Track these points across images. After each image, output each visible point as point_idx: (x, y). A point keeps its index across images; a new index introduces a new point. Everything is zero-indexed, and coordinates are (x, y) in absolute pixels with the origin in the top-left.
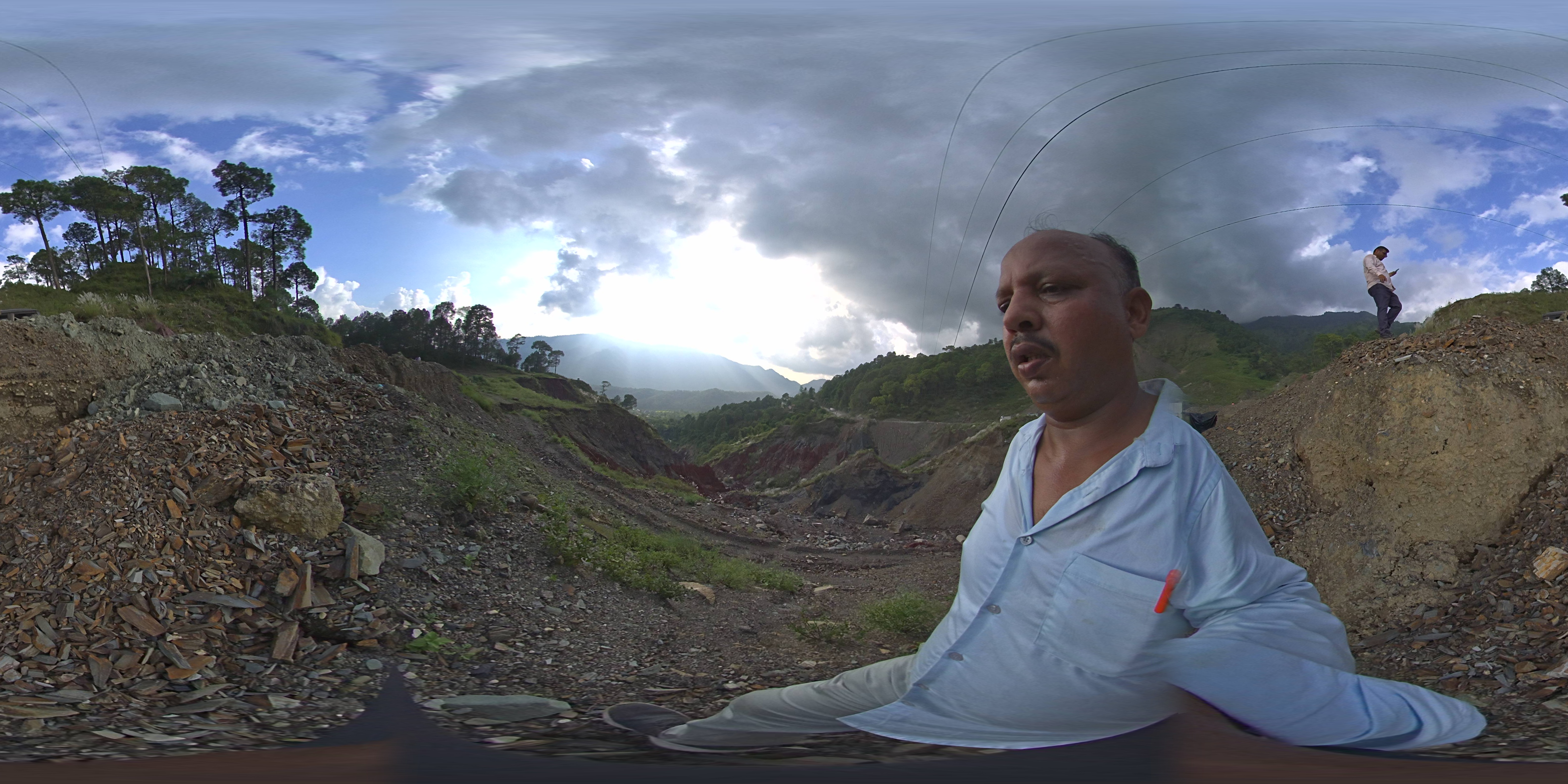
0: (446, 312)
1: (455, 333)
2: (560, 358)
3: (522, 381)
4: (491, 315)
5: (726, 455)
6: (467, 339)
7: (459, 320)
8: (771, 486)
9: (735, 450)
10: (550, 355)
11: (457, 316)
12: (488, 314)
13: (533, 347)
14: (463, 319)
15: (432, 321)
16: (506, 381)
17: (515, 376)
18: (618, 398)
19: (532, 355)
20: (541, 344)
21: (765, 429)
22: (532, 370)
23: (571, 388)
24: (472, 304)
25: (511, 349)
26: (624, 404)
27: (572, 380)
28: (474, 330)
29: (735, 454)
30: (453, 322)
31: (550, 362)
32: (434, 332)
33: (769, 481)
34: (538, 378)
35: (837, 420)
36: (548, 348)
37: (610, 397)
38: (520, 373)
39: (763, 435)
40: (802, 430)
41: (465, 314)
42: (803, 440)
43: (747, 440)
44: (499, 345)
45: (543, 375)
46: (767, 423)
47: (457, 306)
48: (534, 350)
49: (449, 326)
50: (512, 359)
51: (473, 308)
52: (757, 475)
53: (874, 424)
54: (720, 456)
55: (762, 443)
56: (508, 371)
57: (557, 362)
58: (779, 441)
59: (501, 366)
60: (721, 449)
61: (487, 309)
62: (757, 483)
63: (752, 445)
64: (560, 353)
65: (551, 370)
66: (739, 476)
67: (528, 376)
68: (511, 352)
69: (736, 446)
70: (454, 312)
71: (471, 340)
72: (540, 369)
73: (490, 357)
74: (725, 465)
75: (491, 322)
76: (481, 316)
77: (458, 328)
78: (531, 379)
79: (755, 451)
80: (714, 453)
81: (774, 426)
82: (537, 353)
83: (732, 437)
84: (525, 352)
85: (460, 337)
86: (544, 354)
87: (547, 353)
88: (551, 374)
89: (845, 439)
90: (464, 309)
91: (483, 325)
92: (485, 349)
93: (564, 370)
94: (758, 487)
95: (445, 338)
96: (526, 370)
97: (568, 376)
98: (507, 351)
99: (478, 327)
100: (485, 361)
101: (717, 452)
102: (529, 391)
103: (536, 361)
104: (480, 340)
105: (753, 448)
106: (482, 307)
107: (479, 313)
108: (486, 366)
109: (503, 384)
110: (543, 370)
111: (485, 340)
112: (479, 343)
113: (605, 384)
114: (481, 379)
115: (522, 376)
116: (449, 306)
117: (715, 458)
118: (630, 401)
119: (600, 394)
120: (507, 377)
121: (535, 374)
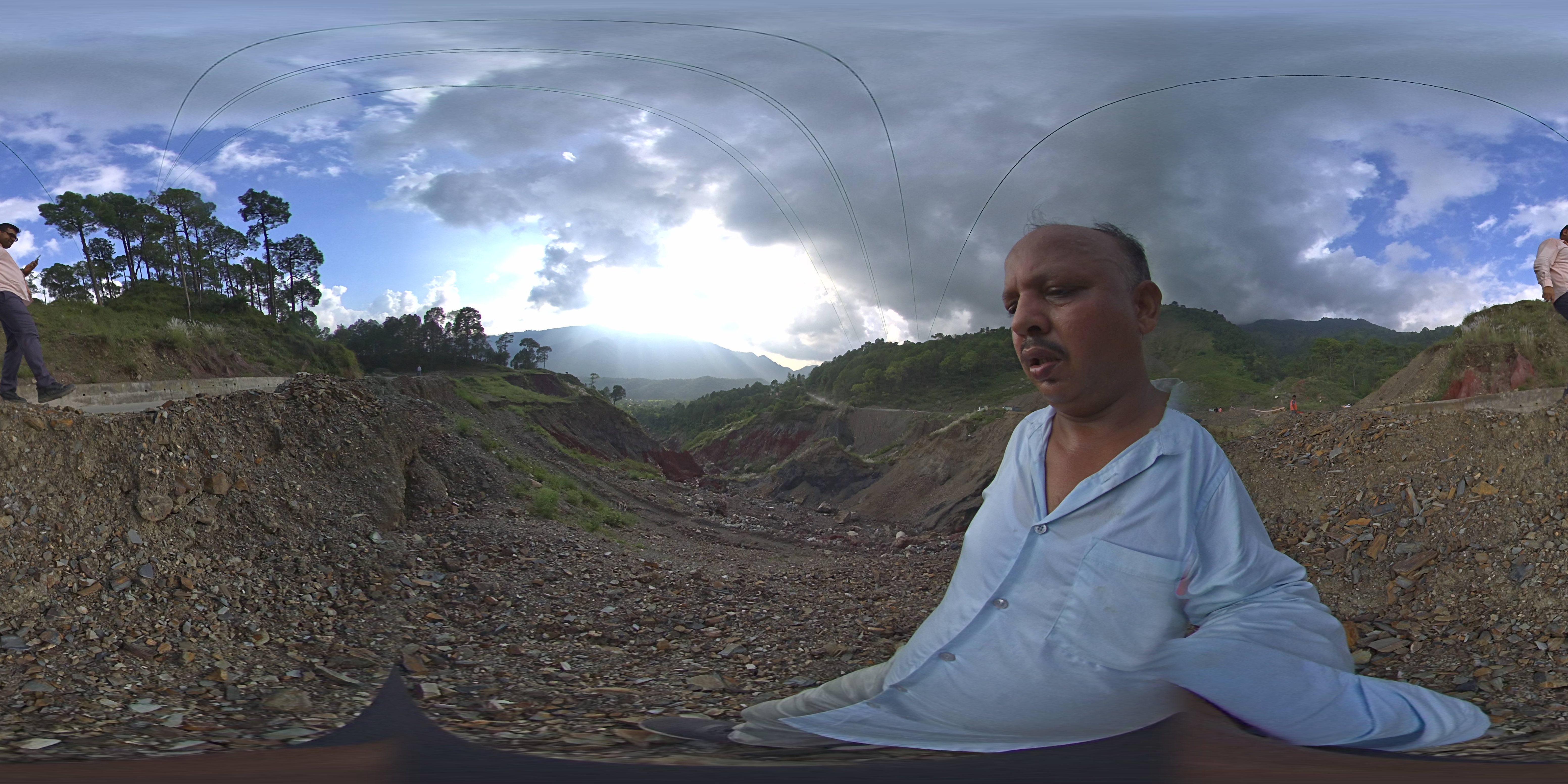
0: (437, 317)
1: (445, 335)
2: (548, 353)
3: (511, 379)
4: (479, 317)
5: (708, 441)
6: (457, 341)
7: (449, 324)
8: (750, 471)
9: (717, 436)
10: (538, 351)
11: (446, 320)
12: (476, 316)
13: (521, 345)
14: (452, 322)
15: (423, 326)
16: (495, 380)
17: (505, 374)
18: (607, 389)
19: (521, 352)
20: (529, 341)
21: (749, 415)
22: (522, 367)
23: (558, 382)
24: (458, 307)
25: (500, 348)
26: (613, 395)
27: (560, 374)
28: (463, 332)
29: (717, 440)
30: (444, 326)
31: (538, 358)
32: (425, 335)
33: (746, 467)
35: (818, 407)
36: (536, 345)
37: (599, 388)
38: (509, 370)
39: (744, 422)
40: (781, 416)
41: (454, 317)
42: (781, 427)
43: (729, 427)
44: (488, 345)
45: (531, 371)
46: (752, 411)
47: (446, 311)
48: (523, 347)
49: (440, 329)
50: (501, 357)
51: (462, 311)
52: (737, 460)
53: (852, 411)
54: (703, 443)
55: (742, 429)
56: (498, 369)
57: (544, 358)
58: (759, 427)
59: (490, 365)
60: (705, 436)
61: (475, 311)
62: (736, 468)
63: (734, 432)
64: (547, 349)
65: (540, 365)
66: (720, 462)
67: (517, 373)
68: (500, 350)
69: (718, 433)
70: (444, 317)
71: (462, 340)
72: (529, 365)
73: (481, 357)
74: (707, 451)
75: (479, 323)
76: (470, 317)
77: (448, 331)
78: (519, 377)
79: (735, 437)
80: (698, 441)
81: (756, 413)
82: (525, 350)
83: (718, 424)
84: (514, 349)
85: (451, 339)
86: (532, 351)
87: (535, 349)
88: (540, 369)
89: (824, 423)
90: (453, 313)
91: (473, 327)
92: (476, 350)
93: (553, 365)
94: (736, 472)
95: (437, 341)
96: (516, 367)
97: (557, 370)
98: (496, 350)
99: (468, 329)
100: (476, 361)
101: (701, 438)
102: (516, 388)
103: (525, 358)
104: (470, 340)
105: (734, 434)
106: (469, 310)
107: (467, 316)
108: (476, 365)
109: (493, 382)
110: (532, 366)
111: (475, 341)
112: (469, 344)
113: (594, 376)
114: (472, 379)
115: (511, 374)
116: (438, 311)
117: (698, 444)
118: (619, 391)
119: (588, 387)
120: (496, 375)
121: (524, 371)
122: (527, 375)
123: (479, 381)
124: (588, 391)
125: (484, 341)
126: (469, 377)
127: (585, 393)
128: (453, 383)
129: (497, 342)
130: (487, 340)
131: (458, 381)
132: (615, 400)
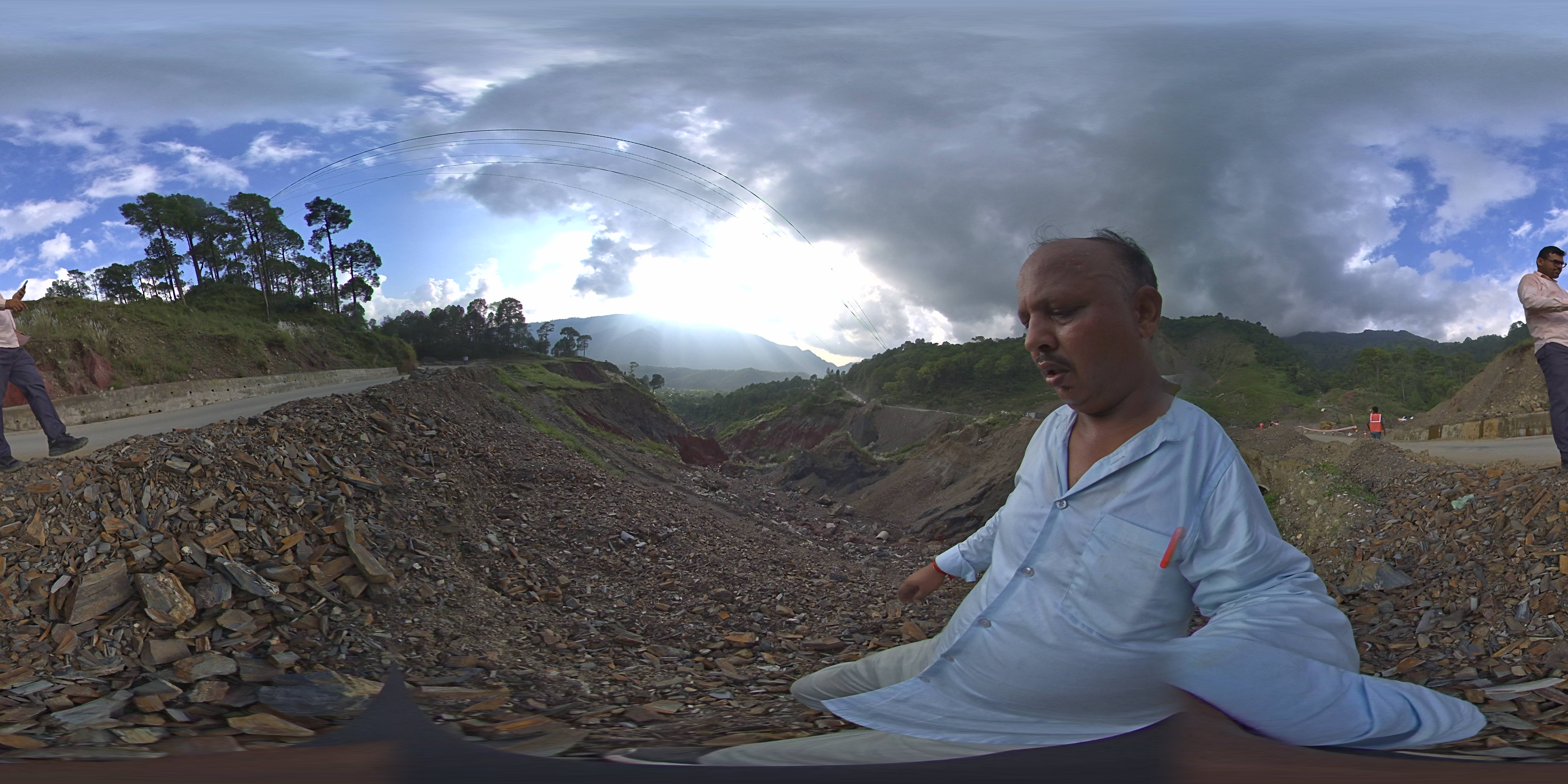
0: (479, 307)
1: (488, 324)
2: (588, 342)
3: (550, 367)
4: (521, 307)
5: (738, 430)
6: (499, 330)
7: (491, 314)
9: (748, 427)
10: (578, 340)
11: (489, 311)
12: (517, 306)
13: (561, 334)
14: (494, 313)
15: (466, 316)
16: (535, 367)
17: (545, 362)
18: (646, 378)
19: (561, 341)
20: (570, 329)
21: (781, 407)
22: (562, 355)
23: (596, 369)
24: (499, 299)
25: (541, 335)
26: (651, 383)
27: (599, 362)
28: (505, 322)
29: (746, 430)
30: (486, 316)
31: (578, 346)
32: (470, 325)
35: (850, 403)
36: (576, 334)
37: (638, 376)
38: (549, 358)
39: (773, 414)
40: (811, 410)
41: (496, 308)
42: (809, 420)
43: (760, 418)
44: (529, 333)
45: (570, 359)
46: (784, 404)
47: (489, 302)
49: (483, 319)
50: (542, 346)
51: (503, 301)
52: (764, 452)
53: (880, 410)
54: (734, 432)
55: (771, 421)
56: (538, 357)
57: (584, 347)
58: (787, 419)
59: (532, 353)
60: (736, 426)
61: (516, 301)
62: (762, 458)
63: (763, 422)
64: (588, 337)
65: (580, 353)
66: (747, 450)
67: (557, 361)
68: (541, 339)
69: (749, 424)
70: (486, 307)
71: (504, 329)
72: (569, 353)
73: (523, 345)
74: (736, 440)
75: (521, 312)
76: (511, 307)
77: (491, 321)
78: (559, 364)
79: (764, 428)
80: (730, 429)
82: (565, 339)
83: (750, 415)
84: (555, 337)
85: (493, 329)
86: (572, 339)
87: (576, 338)
88: (579, 357)
89: (850, 420)
90: (495, 304)
91: (514, 317)
92: (517, 339)
93: (594, 353)
94: (762, 462)
95: (480, 331)
96: (557, 355)
97: (596, 359)
98: (537, 337)
99: (509, 319)
100: (517, 349)
101: (733, 428)
102: (554, 375)
103: (565, 346)
104: (512, 330)
105: (763, 425)
106: (511, 300)
107: (509, 306)
108: (518, 354)
109: (533, 370)
110: (572, 354)
111: (516, 331)
112: (511, 333)
113: (634, 365)
114: (513, 367)
115: (550, 361)
116: (482, 302)
117: (729, 433)
118: (658, 380)
119: (628, 374)
120: (537, 363)
121: (563, 359)
122: (566, 362)
123: (520, 369)
124: (626, 378)
125: (525, 330)
126: (510, 364)
127: (622, 381)
128: (496, 370)
129: (538, 331)
130: (528, 329)
131: (500, 369)
132: (654, 388)
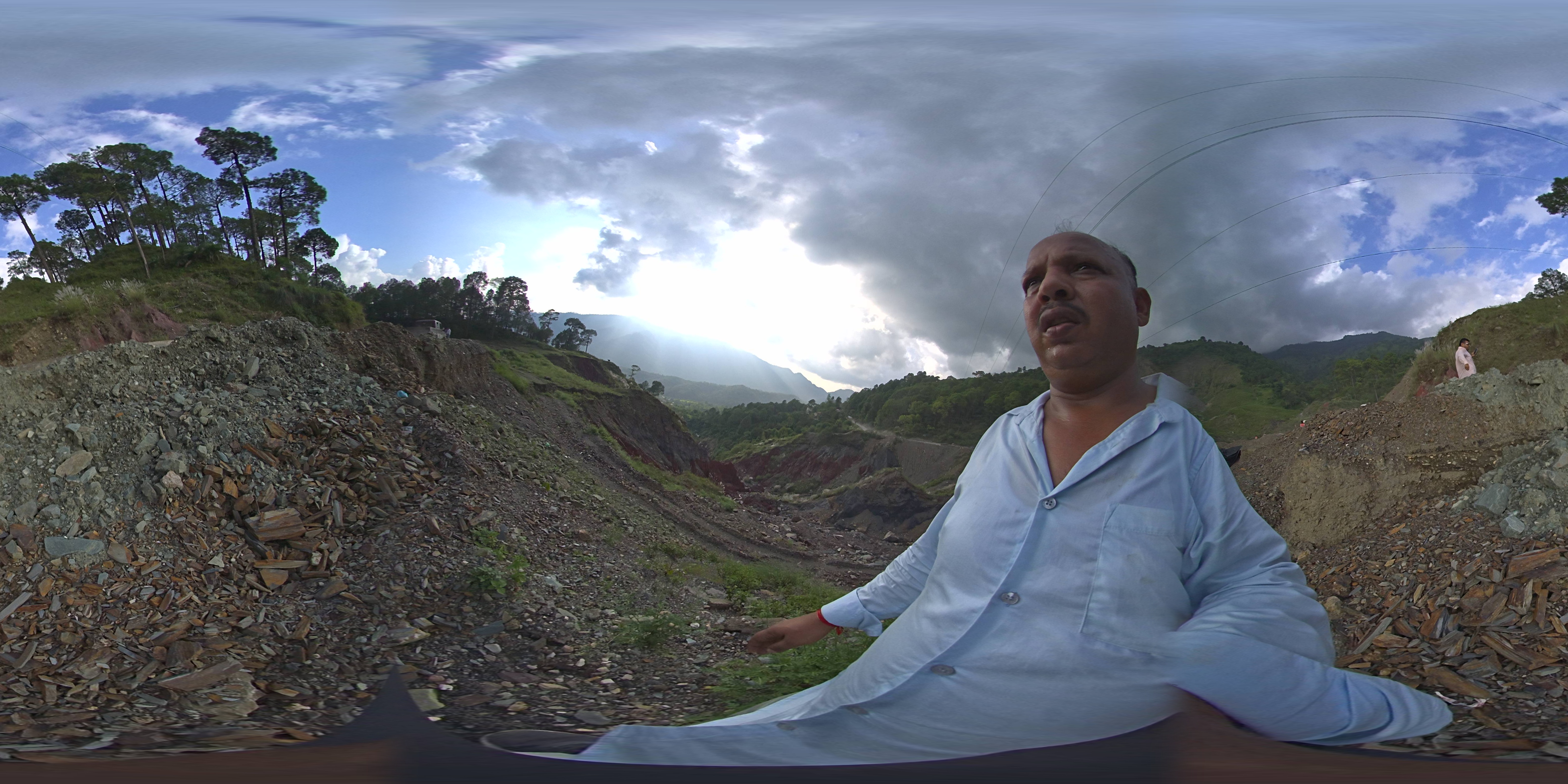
0: (478, 282)
1: (486, 303)
2: (593, 337)
3: (552, 358)
4: (526, 288)
5: (747, 454)
6: (498, 311)
7: (491, 291)
8: (790, 491)
9: (758, 451)
10: (582, 334)
11: (489, 287)
12: (522, 287)
13: (565, 324)
14: (495, 290)
15: (461, 291)
16: (534, 357)
17: (546, 352)
18: (646, 383)
19: (565, 332)
20: (574, 322)
21: (790, 433)
22: (564, 347)
23: (600, 369)
24: (504, 275)
25: (543, 324)
26: (652, 390)
27: (602, 361)
28: (506, 302)
29: (757, 455)
30: (484, 292)
31: (581, 341)
32: (463, 301)
33: (788, 486)
34: (570, 356)
35: (863, 434)
36: (582, 326)
37: (639, 381)
38: (550, 349)
39: (787, 439)
40: (828, 439)
41: (498, 285)
42: (827, 449)
43: (770, 443)
44: (532, 319)
45: (574, 353)
46: (792, 427)
47: (490, 277)
48: (567, 327)
49: (481, 296)
50: (544, 334)
51: (507, 280)
52: (777, 478)
53: (900, 442)
55: (785, 447)
57: (588, 341)
58: (803, 447)
59: (531, 340)
60: (743, 447)
61: (522, 282)
62: (777, 486)
63: (775, 449)
64: (594, 332)
65: (582, 348)
66: (759, 477)
67: (559, 353)
68: (543, 327)
69: (759, 447)
70: (486, 282)
71: (502, 311)
72: (571, 347)
73: (521, 330)
74: (746, 464)
75: (524, 295)
76: (515, 288)
77: (489, 299)
78: (561, 357)
79: (777, 455)
80: (737, 451)
81: (800, 432)
82: (569, 330)
83: (756, 437)
84: (558, 328)
85: (491, 308)
86: (577, 332)
87: (580, 331)
88: (582, 353)
89: (870, 453)
90: (497, 280)
91: (516, 298)
92: (516, 323)
93: (597, 350)
94: (776, 491)
95: (476, 309)
96: (558, 347)
97: (599, 357)
98: (539, 326)
99: (511, 299)
100: (515, 334)
101: (739, 449)
102: (559, 369)
103: (568, 338)
104: (512, 312)
105: (775, 451)
106: (516, 279)
107: (512, 285)
108: (516, 339)
109: (533, 360)
110: (574, 348)
111: (517, 314)
112: (511, 316)
113: (635, 367)
114: (512, 354)
115: (552, 352)
116: (482, 276)
117: (736, 455)
118: (657, 387)
119: (630, 378)
120: (537, 352)
121: (566, 352)
123: (519, 357)
124: (629, 382)
125: (527, 316)
126: (509, 351)
127: (625, 384)
128: (492, 355)
129: (541, 318)
130: (531, 314)
131: (496, 353)
132: (654, 395)
